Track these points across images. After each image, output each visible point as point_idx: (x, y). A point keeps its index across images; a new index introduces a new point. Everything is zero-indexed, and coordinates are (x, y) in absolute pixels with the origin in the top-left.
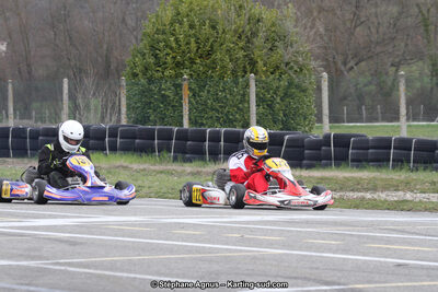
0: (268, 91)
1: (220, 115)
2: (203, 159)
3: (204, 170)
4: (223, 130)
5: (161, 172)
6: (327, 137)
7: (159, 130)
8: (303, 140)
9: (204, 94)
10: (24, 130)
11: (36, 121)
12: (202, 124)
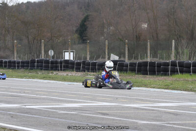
10: (154, 63)
11: (160, 59)
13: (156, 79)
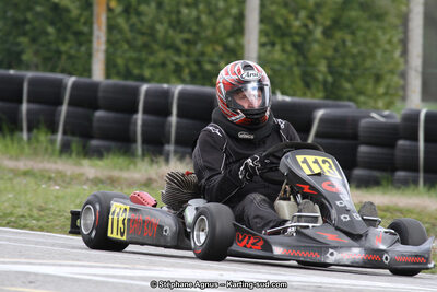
0: (296, 13)
1: (182, 60)
3: (125, 175)
4: (178, 89)
5: (26, 174)
6: (412, 119)
7: (33, 82)
8: (355, 122)
9: (149, 10)
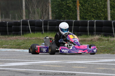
2: (87, 34)
3: (87, 39)
10: (5, 23)
11: (12, 19)
12: (86, 19)
13: (8, 39)
